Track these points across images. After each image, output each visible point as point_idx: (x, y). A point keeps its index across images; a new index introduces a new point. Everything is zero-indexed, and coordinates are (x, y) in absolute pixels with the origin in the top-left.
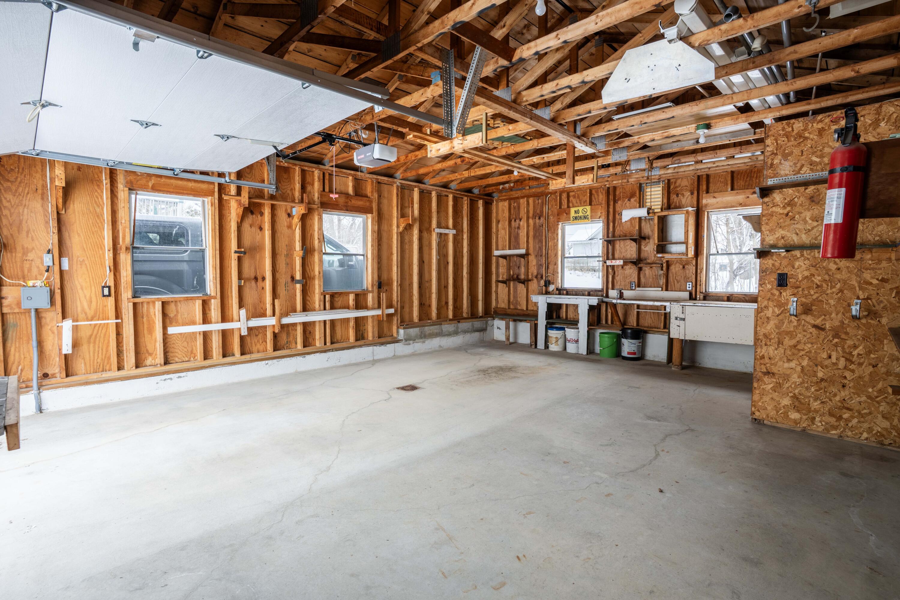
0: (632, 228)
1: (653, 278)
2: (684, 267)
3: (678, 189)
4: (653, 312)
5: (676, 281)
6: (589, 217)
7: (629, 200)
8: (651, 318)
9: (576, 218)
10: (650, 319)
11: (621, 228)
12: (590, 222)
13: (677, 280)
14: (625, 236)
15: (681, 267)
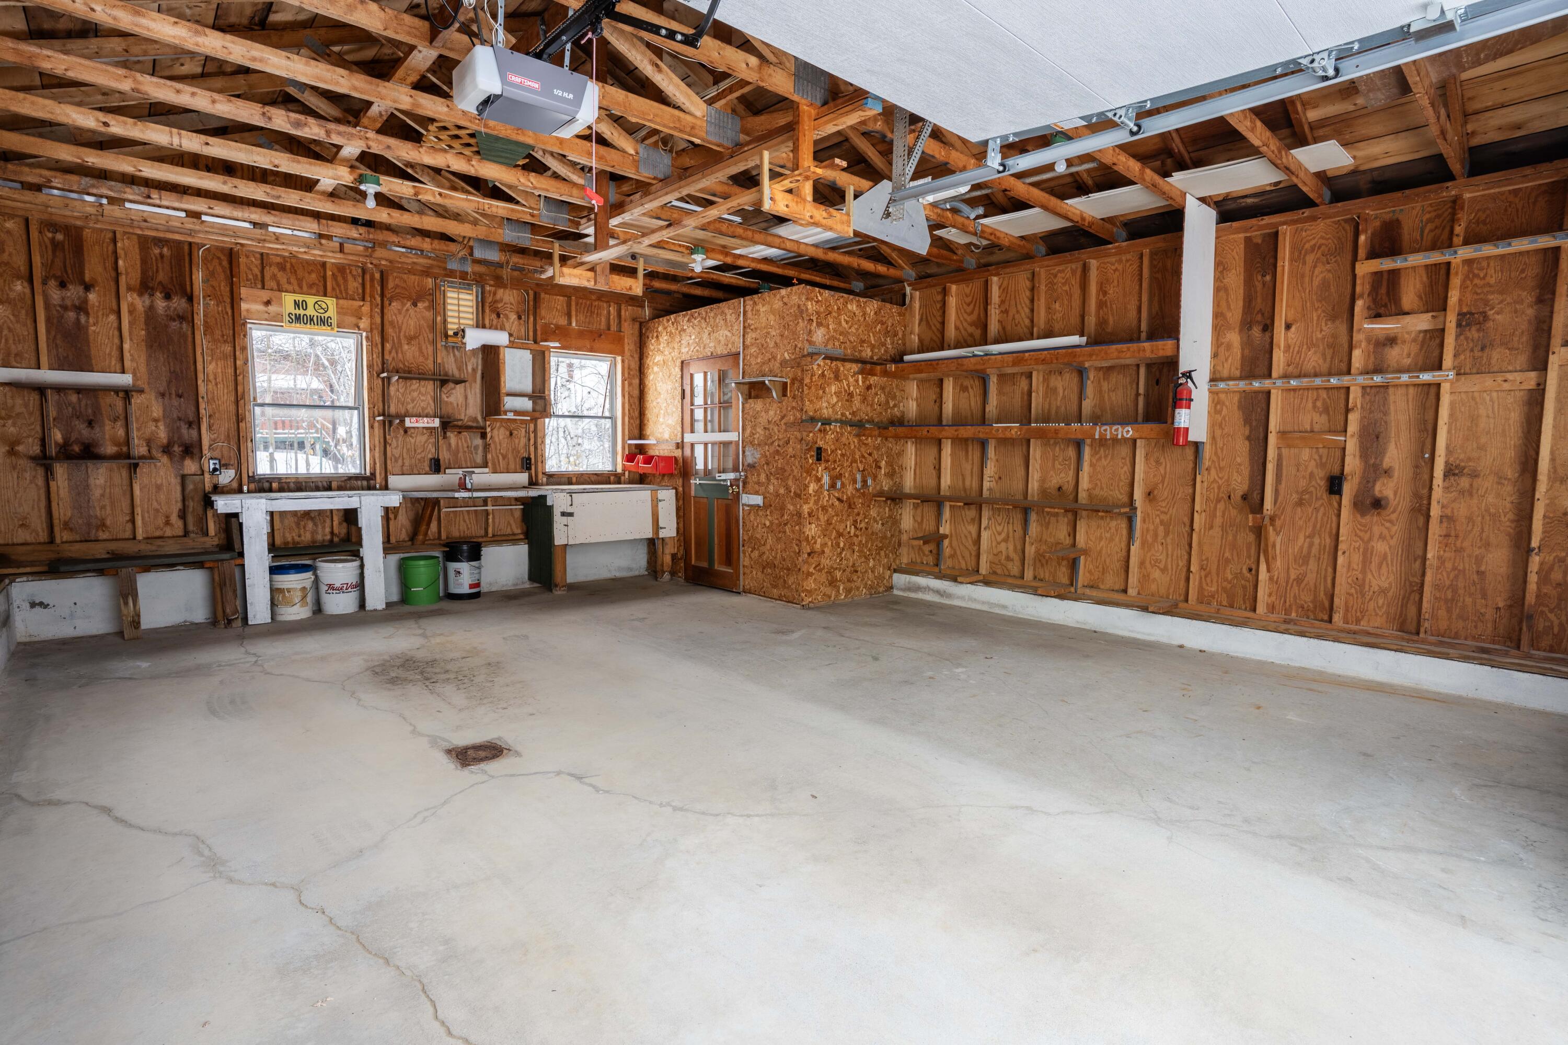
0: (421, 359)
1: (465, 452)
2: (511, 434)
3: (499, 305)
4: (468, 511)
5: (500, 457)
6: (334, 321)
7: (415, 305)
8: (465, 521)
9: (298, 319)
10: (462, 522)
11: (400, 355)
12: (334, 332)
13: (502, 455)
14: (409, 372)
15: (508, 433)
